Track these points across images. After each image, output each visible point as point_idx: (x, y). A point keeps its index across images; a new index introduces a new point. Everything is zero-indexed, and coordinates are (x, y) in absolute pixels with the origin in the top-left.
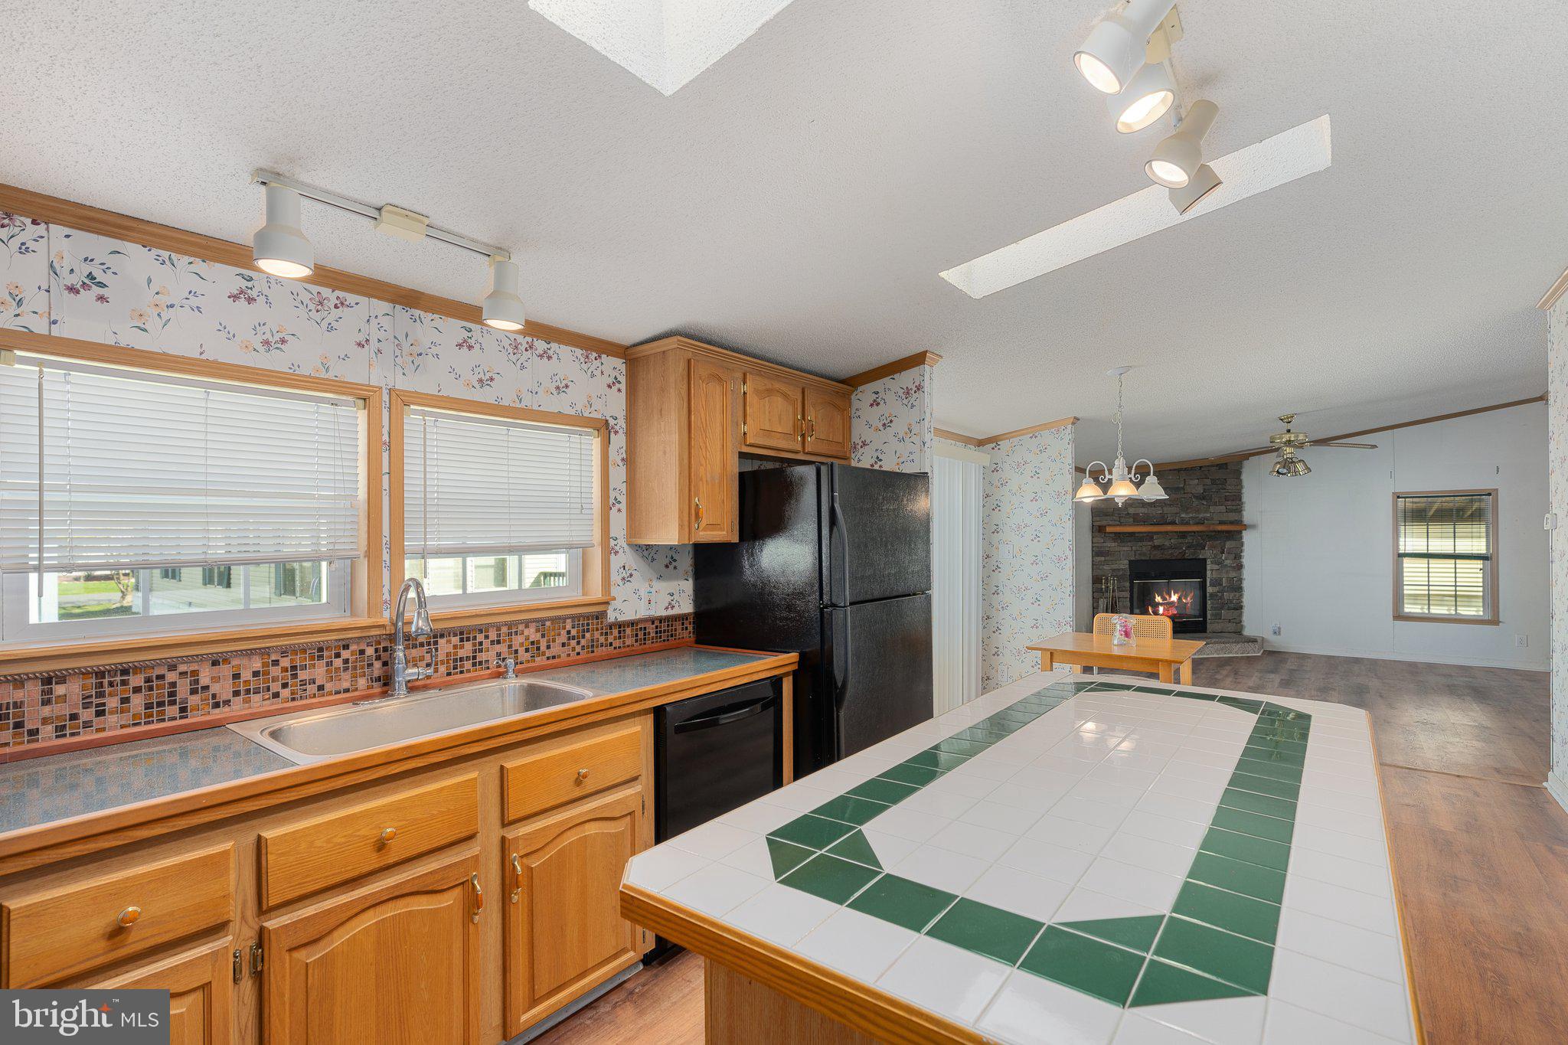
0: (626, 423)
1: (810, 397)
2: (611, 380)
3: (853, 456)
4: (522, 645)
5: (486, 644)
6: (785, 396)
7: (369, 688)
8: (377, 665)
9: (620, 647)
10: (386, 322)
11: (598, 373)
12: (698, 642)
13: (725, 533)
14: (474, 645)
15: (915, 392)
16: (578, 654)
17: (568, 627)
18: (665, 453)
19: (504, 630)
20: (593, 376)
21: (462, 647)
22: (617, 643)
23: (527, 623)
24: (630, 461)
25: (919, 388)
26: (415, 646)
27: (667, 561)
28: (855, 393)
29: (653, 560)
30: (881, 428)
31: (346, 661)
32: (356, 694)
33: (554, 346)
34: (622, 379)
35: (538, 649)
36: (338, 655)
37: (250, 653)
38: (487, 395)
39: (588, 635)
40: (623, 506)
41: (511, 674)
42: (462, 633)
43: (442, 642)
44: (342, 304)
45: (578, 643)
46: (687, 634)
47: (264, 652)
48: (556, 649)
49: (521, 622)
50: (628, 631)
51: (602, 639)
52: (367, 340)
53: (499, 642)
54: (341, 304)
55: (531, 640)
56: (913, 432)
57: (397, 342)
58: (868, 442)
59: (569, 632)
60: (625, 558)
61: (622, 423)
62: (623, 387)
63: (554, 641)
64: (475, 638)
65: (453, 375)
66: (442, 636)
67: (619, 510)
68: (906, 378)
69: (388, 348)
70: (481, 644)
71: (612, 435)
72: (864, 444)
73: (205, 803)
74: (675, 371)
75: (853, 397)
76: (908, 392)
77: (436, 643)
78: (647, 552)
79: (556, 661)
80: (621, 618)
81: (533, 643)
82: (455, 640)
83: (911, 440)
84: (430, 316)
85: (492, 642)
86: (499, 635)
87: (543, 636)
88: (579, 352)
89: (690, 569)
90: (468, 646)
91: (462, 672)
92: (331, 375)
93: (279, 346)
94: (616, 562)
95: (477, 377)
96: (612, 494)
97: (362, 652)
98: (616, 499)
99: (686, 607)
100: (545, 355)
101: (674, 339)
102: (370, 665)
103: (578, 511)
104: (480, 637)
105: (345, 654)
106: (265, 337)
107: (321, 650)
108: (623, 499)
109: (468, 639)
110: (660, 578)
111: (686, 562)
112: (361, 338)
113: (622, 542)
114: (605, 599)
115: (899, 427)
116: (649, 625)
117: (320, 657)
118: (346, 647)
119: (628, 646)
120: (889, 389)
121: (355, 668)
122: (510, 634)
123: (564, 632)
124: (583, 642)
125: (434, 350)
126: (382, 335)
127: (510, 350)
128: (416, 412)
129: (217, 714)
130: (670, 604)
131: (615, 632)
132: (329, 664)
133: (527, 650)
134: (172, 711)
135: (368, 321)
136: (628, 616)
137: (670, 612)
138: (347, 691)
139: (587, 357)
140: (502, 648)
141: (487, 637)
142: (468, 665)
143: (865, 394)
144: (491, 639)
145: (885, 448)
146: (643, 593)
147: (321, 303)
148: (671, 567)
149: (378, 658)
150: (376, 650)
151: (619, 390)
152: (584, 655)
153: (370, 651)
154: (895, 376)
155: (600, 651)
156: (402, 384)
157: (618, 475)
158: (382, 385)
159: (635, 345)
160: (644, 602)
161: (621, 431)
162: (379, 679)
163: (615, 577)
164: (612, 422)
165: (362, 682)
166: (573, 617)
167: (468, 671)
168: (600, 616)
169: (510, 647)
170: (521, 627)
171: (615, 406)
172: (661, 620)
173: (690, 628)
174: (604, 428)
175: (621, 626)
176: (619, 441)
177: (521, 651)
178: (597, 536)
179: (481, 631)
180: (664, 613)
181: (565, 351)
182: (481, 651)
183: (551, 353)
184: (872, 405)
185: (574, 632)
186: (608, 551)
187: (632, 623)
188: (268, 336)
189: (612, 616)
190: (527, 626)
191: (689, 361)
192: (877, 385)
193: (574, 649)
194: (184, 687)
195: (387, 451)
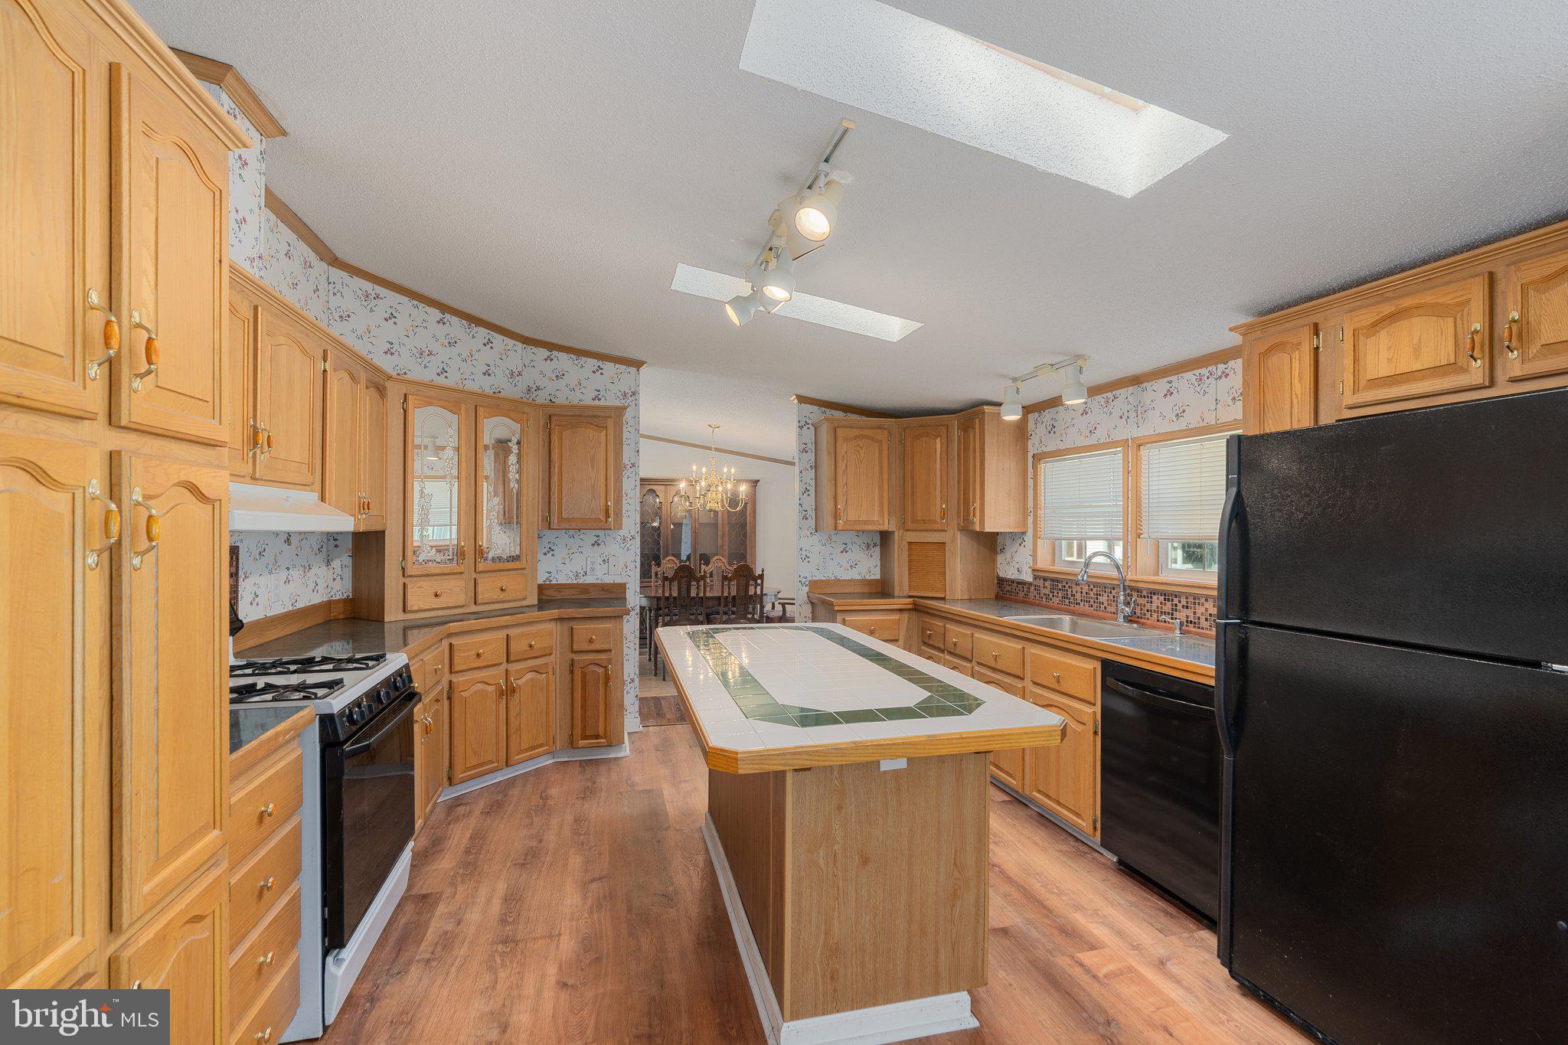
10: (1131, 399)
14: (1172, 605)
19: (1191, 599)
21: (1165, 604)
26: (1141, 596)
38: (1181, 425)
42: (1165, 595)
43: (1155, 597)
47: (1089, 584)
52: (1124, 413)
53: (1187, 607)
54: (1114, 398)
55: (1209, 612)
57: (1135, 409)
64: (1172, 600)
65: (1162, 418)
66: (1154, 594)
69: (1132, 414)
70: (1176, 605)
77: (1151, 598)
82: (1162, 598)
85: (1183, 606)
86: (1187, 602)
90: (1169, 604)
92: (1110, 439)
93: (1094, 431)
95: (1175, 414)
100: (1224, 375)
104: (1176, 601)
109: (1169, 600)
112: (1121, 414)
121: (1117, 602)
125: (1153, 406)
126: (1130, 407)
127: (1196, 384)
128: (1147, 448)
133: (1206, 620)
141: (1180, 602)
144: (1182, 603)
156: (1137, 433)
158: (1129, 437)
167: (1169, 622)
169: (1195, 613)
170: (1202, 600)
177: (1203, 618)
179: (1176, 597)
182: (1177, 610)
190: (1206, 600)
194: (1069, 593)
195: (1130, 476)
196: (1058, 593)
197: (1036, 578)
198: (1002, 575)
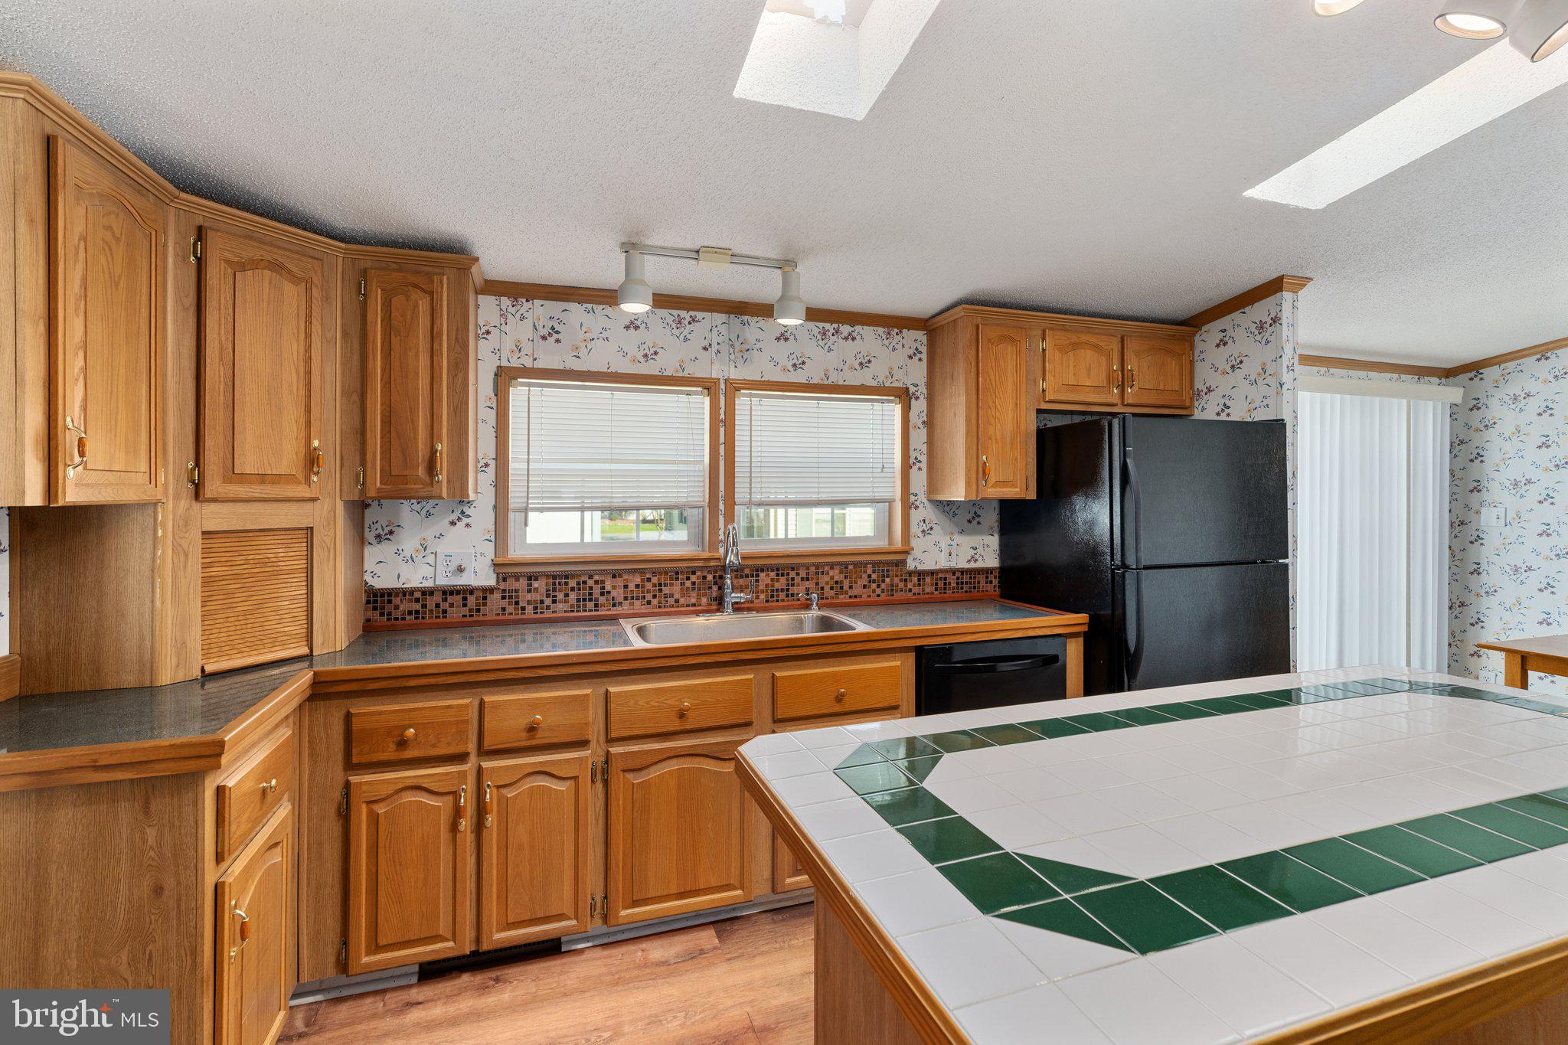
0: (927, 389)
1: (1131, 345)
2: (912, 350)
3: (1196, 404)
4: (827, 583)
5: (797, 580)
6: (1096, 347)
7: (709, 605)
8: (715, 588)
9: (919, 594)
10: (723, 329)
11: (899, 346)
12: (1004, 596)
13: (1017, 490)
14: (787, 580)
15: (1271, 325)
16: (878, 596)
17: (869, 571)
18: (955, 414)
19: (813, 569)
20: (894, 349)
21: (778, 581)
22: (916, 590)
23: (832, 566)
24: (930, 423)
25: (1276, 320)
26: (742, 577)
27: (970, 516)
28: (1199, 334)
29: (955, 515)
30: (1229, 370)
31: (694, 583)
32: (700, 608)
33: (858, 328)
34: (924, 349)
35: (842, 588)
36: (688, 579)
37: (633, 571)
38: (799, 377)
39: (888, 580)
40: (924, 465)
41: (814, 606)
42: (778, 570)
43: (762, 575)
44: (693, 320)
45: (879, 586)
46: (993, 587)
47: (642, 572)
48: (857, 590)
49: (827, 564)
50: (928, 579)
51: (901, 585)
52: (710, 345)
53: (808, 579)
55: (835, 579)
56: (1267, 374)
57: (731, 343)
58: (1213, 387)
59: (870, 576)
60: (924, 512)
61: (923, 389)
62: (924, 356)
63: (856, 583)
64: (788, 574)
65: (773, 363)
66: (762, 571)
67: (920, 469)
68: (1259, 311)
69: (724, 348)
70: (793, 579)
71: (913, 401)
72: (1209, 390)
73: (575, 660)
74: (964, 336)
75: (1197, 338)
76: (1261, 327)
77: (758, 575)
78: (948, 508)
79: (858, 600)
80: (920, 567)
81: (837, 582)
82: (773, 574)
83: (1265, 382)
84: (756, 319)
85: (802, 579)
86: (808, 574)
87: (846, 577)
88: (881, 330)
89: (996, 525)
90: (783, 580)
91: (777, 601)
92: (685, 374)
93: (653, 357)
94: (916, 516)
95: (791, 362)
96: (913, 455)
97: (704, 578)
98: (916, 458)
99: (992, 561)
100: (851, 337)
101: (960, 308)
102: (710, 588)
103: (880, 470)
104: (793, 574)
105: (693, 578)
106: (644, 352)
107: (677, 573)
108: (924, 458)
109: (783, 575)
110: (962, 532)
111: (992, 517)
112: (706, 343)
113: (922, 498)
114: (905, 548)
115: (1251, 368)
116: (949, 576)
117: (677, 579)
118: (694, 573)
119: (928, 593)
120: (1239, 325)
121: (699, 589)
122: (817, 573)
123: (865, 576)
124: (883, 586)
125: (759, 345)
126: (720, 339)
127: (819, 337)
128: (745, 395)
129: (614, 611)
130: (972, 557)
131: (915, 579)
132: (682, 584)
133: (832, 588)
134: (590, 605)
135: (711, 330)
136: (929, 565)
137: (973, 565)
138: (694, 605)
139: (889, 333)
140: (811, 584)
141: (798, 574)
142: (782, 595)
143: (1211, 333)
144: (801, 576)
145: (1234, 393)
146: (943, 545)
147: (680, 322)
148: (974, 522)
149: (715, 583)
150: (714, 577)
151: (920, 360)
152: (883, 597)
153: (710, 577)
154: (1247, 309)
155: (898, 596)
156: (734, 374)
157: (919, 438)
158: (720, 377)
159: (933, 317)
160: (944, 555)
161: (922, 397)
162: (716, 599)
163: (915, 529)
164: (912, 389)
165: (704, 600)
166: (874, 564)
167: (783, 600)
168: (904, 562)
169: (817, 584)
170: (826, 568)
171: (916, 375)
172: (962, 571)
173: (996, 582)
174: (904, 396)
175: (921, 574)
176: (919, 406)
177: (827, 588)
178: (897, 492)
179: (793, 569)
180: (967, 566)
181: (867, 332)
182: (793, 585)
183: (855, 334)
184: (1218, 346)
185: (874, 576)
186: (908, 506)
187: (932, 573)
188: (647, 351)
189: (911, 565)
190: (832, 568)
191: (977, 327)
192: (1225, 322)
193: (874, 591)
194: (597, 590)
195: (723, 427)
196: (567, 595)
197: (503, 578)
198: (378, 584)
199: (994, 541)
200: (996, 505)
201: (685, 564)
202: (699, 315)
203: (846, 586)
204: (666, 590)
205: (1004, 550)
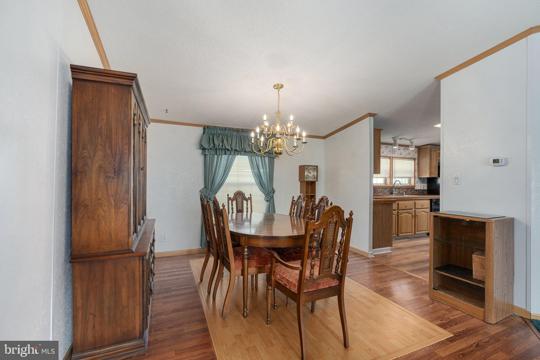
2: (415, 152)
4: (405, 191)
5: (401, 190)
7: (390, 194)
10: (392, 148)
18: (426, 163)
19: (403, 188)
22: (416, 193)
23: (405, 188)
24: (418, 164)
27: (423, 180)
29: (421, 180)
33: (409, 148)
34: (417, 151)
37: (381, 188)
38: (401, 156)
40: (417, 171)
41: (404, 195)
42: (398, 188)
45: (411, 192)
46: (426, 192)
47: (382, 188)
51: (414, 192)
54: (388, 147)
57: (393, 150)
60: (417, 179)
61: (417, 158)
65: (397, 154)
66: (396, 188)
69: (391, 151)
74: (428, 151)
78: (420, 178)
89: (427, 182)
90: (399, 190)
92: (387, 156)
94: (416, 180)
95: (400, 154)
99: (426, 188)
101: (429, 146)
103: (411, 172)
105: (388, 189)
107: (386, 189)
108: (417, 170)
110: (422, 183)
111: (426, 181)
113: (417, 177)
114: (414, 186)
116: (420, 190)
119: (418, 193)
121: (389, 191)
123: (409, 190)
125: (396, 150)
127: (403, 149)
129: (378, 194)
130: (424, 187)
134: (376, 193)
135: (390, 148)
136: (417, 189)
137: (424, 189)
138: (388, 194)
142: (399, 193)
146: (419, 185)
147: (386, 147)
151: (417, 153)
153: (390, 189)
157: (416, 166)
159: (420, 146)
160: (420, 187)
163: (416, 183)
164: (416, 158)
166: (411, 188)
168: (414, 188)
171: (416, 156)
172: (422, 190)
173: (427, 192)
174: (414, 159)
175: (417, 190)
176: (416, 161)
178: (413, 176)
179: (400, 188)
180: (422, 189)
185: (411, 190)
186: (415, 178)
187: (418, 190)
189: (415, 188)
191: (431, 149)
195: (391, 164)
199: (426, 185)
200: (427, 178)
201: (387, 187)
202: (389, 146)
203: (407, 191)
204: (385, 191)
205: (428, 187)
